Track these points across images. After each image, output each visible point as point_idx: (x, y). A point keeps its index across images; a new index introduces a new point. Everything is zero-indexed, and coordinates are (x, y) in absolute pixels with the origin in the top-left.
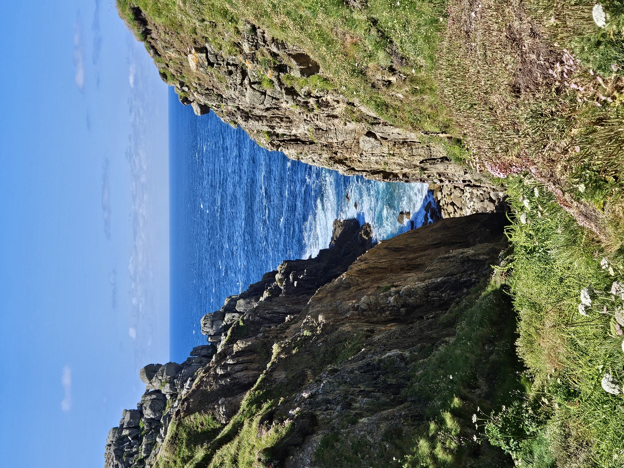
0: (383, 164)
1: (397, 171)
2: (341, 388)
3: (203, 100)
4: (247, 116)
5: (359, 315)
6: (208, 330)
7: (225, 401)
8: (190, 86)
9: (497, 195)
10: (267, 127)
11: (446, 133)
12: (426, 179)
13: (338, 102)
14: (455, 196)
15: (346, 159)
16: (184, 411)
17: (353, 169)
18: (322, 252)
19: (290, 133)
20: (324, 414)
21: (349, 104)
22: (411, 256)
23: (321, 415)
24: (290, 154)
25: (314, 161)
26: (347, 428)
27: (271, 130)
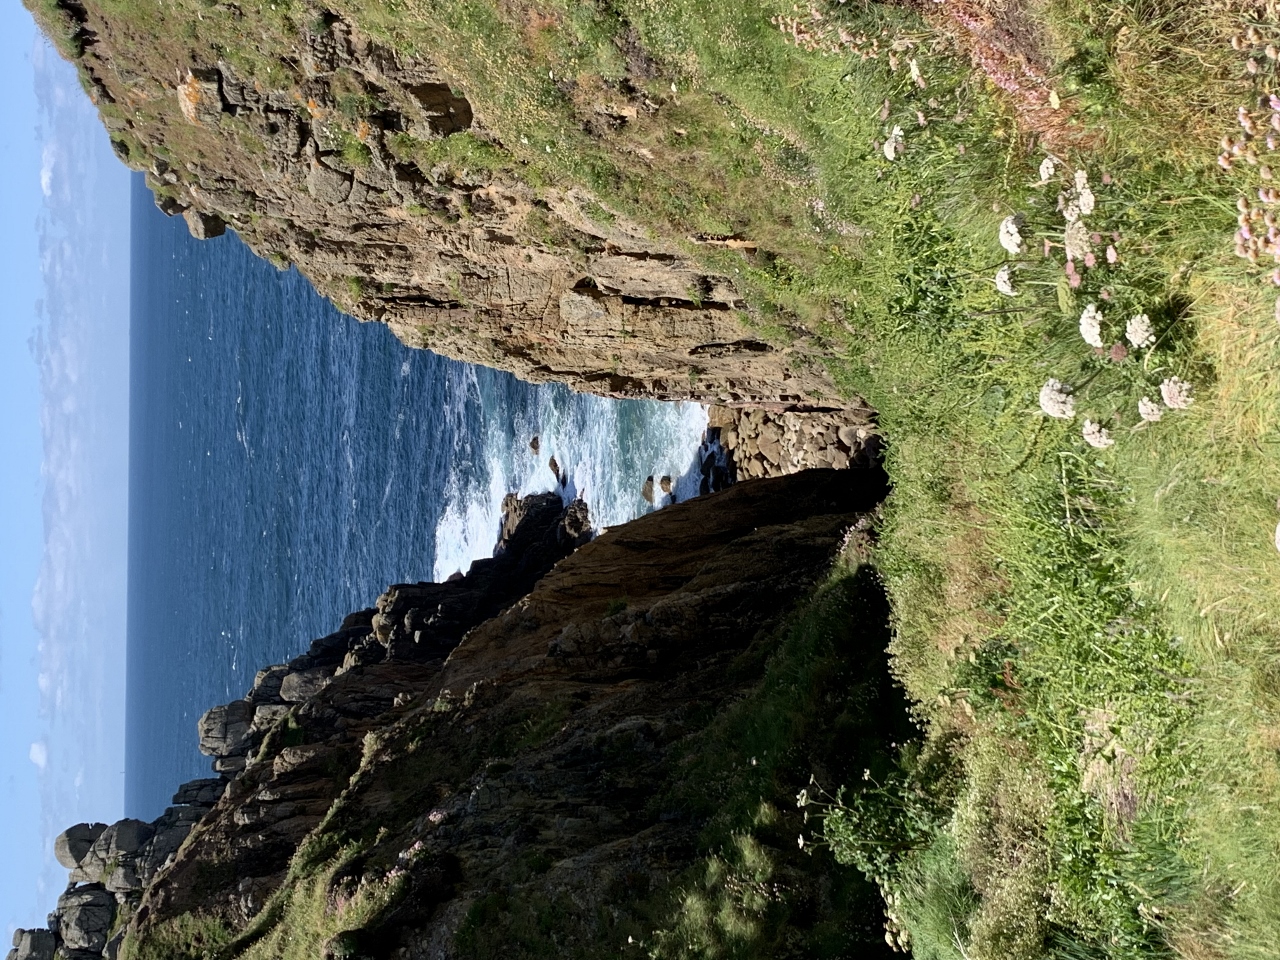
0: (610, 359)
1: (641, 375)
2: (516, 799)
3: (210, 204)
4: (311, 243)
5: (557, 664)
6: (215, 745)
7: (253, 884)
8: (182, 172)
9: (853, 435)
10: (356, 268)
11: (743, 239)
12: (702, 393)
13: (513, 201)
14: (766, 440)
15: (531, 346)
16: (158, 910)
17: (546, 369)
18: (477, 566)
19: (408, 281)
20: (477, 857)
21: (537, 203)
22: (671, 560)
23: (468, 859)
24: (407, 335)
25: (460, 350)
26: (527, 880)
27: (365, 275)
